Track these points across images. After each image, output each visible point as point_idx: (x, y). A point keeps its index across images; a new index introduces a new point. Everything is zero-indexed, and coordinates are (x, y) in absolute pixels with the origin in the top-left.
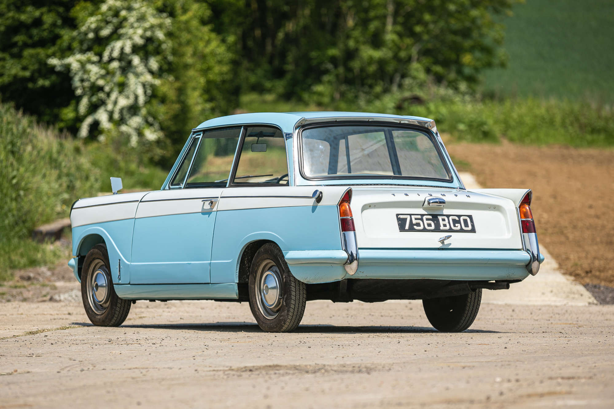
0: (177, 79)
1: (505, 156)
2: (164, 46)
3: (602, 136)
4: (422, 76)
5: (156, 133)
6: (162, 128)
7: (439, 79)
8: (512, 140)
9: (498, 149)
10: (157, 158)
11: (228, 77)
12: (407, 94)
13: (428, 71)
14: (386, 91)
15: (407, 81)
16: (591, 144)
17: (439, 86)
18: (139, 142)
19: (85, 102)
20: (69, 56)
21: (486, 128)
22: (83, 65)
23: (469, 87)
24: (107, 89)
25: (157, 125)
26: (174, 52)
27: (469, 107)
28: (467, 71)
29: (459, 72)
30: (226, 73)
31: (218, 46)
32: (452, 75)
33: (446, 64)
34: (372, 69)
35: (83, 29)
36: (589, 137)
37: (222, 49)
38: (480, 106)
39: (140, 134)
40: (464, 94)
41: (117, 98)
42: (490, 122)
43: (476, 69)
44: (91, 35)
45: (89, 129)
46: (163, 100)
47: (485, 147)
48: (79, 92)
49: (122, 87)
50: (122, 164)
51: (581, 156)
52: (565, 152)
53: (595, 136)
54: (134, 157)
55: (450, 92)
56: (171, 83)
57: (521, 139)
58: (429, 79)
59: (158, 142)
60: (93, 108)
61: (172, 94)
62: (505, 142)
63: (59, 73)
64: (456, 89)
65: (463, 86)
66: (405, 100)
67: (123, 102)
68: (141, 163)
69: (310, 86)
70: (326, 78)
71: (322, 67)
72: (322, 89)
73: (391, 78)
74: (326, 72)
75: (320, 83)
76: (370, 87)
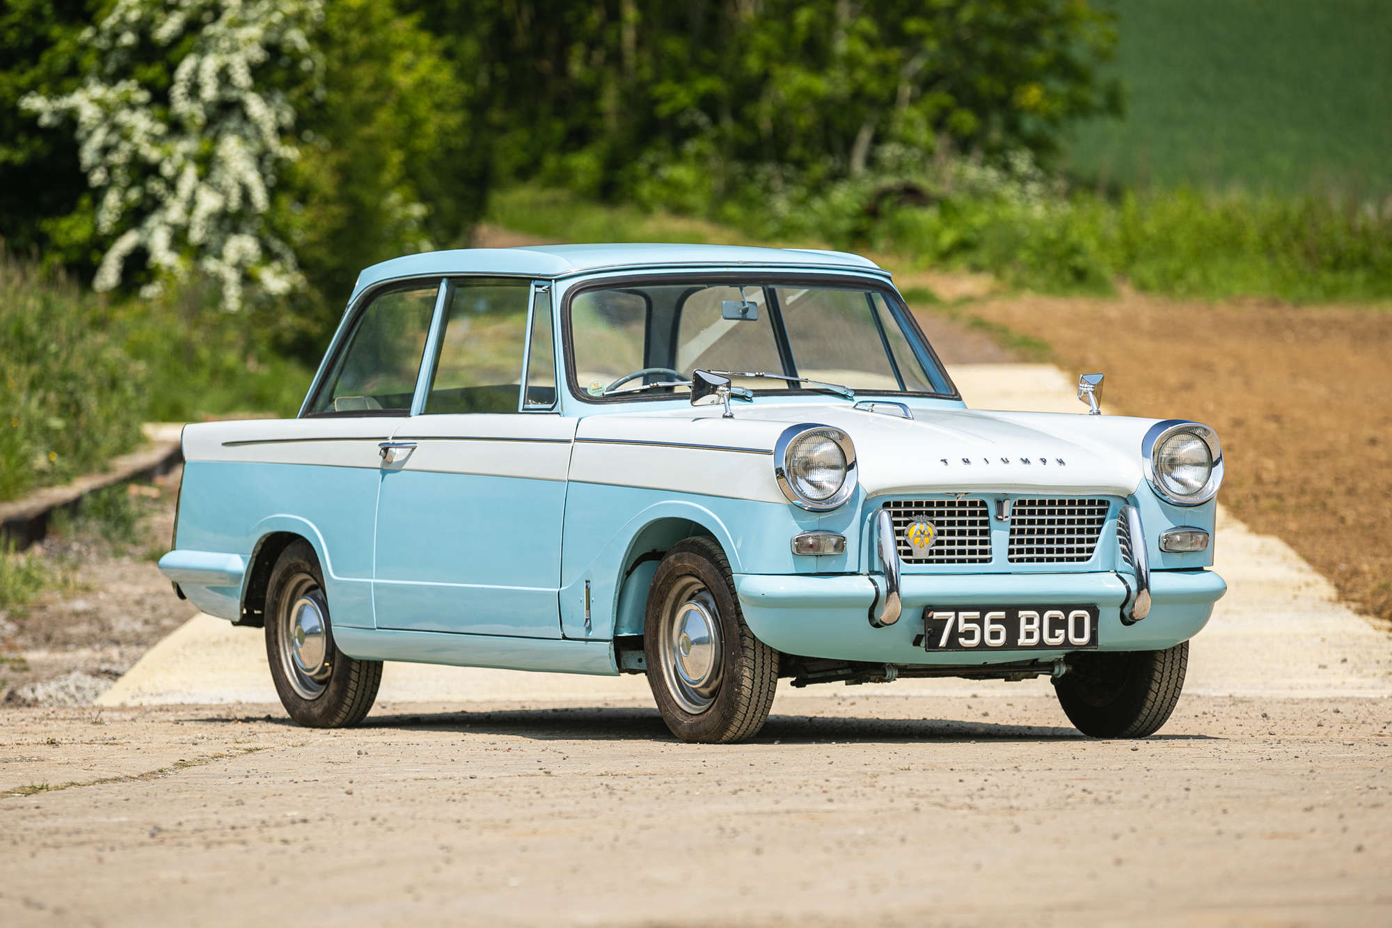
0: (337, 143)
1: (1131, 324)
2: (306, 65)
3: (1360, 276)
4: (923, 136)
5: (285, 277)
6: (302, 265)
7: (963, 145)
8: (1143, 287)
9: (1112, 310)
10: (288, 337)
11: (460, 142)
12: (889, 181)
13: (938, 123)
14: (838, 176)
15: (889, 151)
16: (1332, 294)
17: (965, 161)
18: (244, 300)
19: (112, 199)
20: (72, 91)
21: (1079, 261)
22: (108, 111)
23: (1038, 163)
24: (168, 170)
25: (290, 258)
26: (330, 81)
27: (1038, 211)
28: (1031, 125)
29: (1012, 128)
30: (456, 133)
31: (436, 68)
32: (996, 135)
34: (805, 121)
35: (109, 22)
36: (1327, 278)
37: (445, 76)
38: (1064, 209)
39: (248, 279)
40: (1023, 180)
41: (194, 193)
42: (1091, 244)
43: (1052, 120)
44: (128, 39)
45: (120, 267)
46: (303, 197)
47: (1080, 305)
48: (98, 178)
49: (207, 164)
50: (204, 353)
51: (1310, 322)
52: (1272, 313)
53: (1342, 277)
54: (232, 335)
55: (992, 174)
56: (324, 154)
57: (1168, 284)
58: (941, 142)
59: (292, 297)
60: (135, 216)
61: (326, 183)
62: (1127, 290)
63: (48, 132)
64: (1007, 167)
65: (1022, 162)
66: (884, 194)
67: (209, 202)
68: (248, 349)
69: (654, 168)
70: (691, 147)
71: (684, 121)
72: (682, 173)
73: (849, 143)
74: (692, 131)
75: (678, 158)
76: (800, 164)
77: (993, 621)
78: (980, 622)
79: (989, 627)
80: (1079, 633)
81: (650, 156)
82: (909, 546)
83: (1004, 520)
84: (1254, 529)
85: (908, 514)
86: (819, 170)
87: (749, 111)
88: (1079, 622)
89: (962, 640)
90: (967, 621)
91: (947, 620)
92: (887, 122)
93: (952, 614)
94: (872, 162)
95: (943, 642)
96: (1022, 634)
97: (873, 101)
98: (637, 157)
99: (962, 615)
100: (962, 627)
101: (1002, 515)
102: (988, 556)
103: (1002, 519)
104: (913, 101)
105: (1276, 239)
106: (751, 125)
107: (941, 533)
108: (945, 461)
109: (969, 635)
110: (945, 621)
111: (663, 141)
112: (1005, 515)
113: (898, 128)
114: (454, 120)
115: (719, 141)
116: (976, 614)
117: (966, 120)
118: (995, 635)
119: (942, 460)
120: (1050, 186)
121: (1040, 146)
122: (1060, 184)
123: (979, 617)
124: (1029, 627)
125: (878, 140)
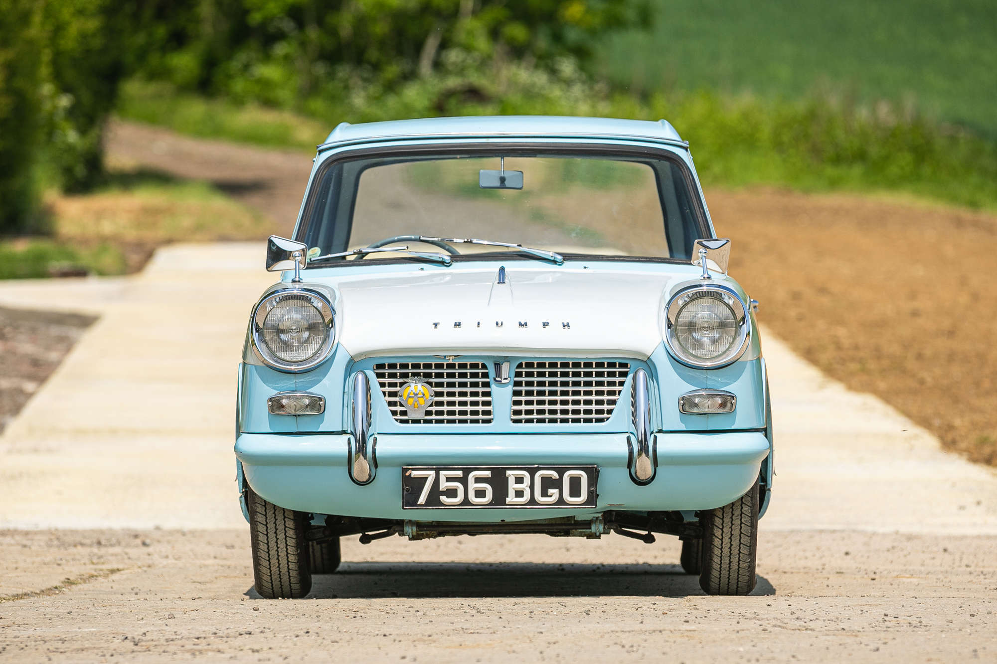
4: (482, 44)
7: (517, 52)
11: (97, 43)
12: (453, 82)
13: (494, 33)
14: (410, 76)
15: (453, 56)
17: (518, 65)
23: (582, 68)
28: (573, 35)
29: (557, 38)
30: (94, 35)
32: (543, 42)
33: (529, 18)
34: (380, 28)
38: (607, 109)
40: (569, 82)
43: (593, 33)
51: (821, 209)
53: (842, 171)
55: (541, 79)
58: (498, 50)
64: (553, 72)
65: (567, 67)
66: (450, 94)
69: (247, 67)
70: (281, 49)
71: (271, 29)
72: (270, 72)
73: (418, 48)
74: (280, 36)
75: (267, 58)
76: (376, 67)
77: (478, 480)
78: (464, 481)
79: (473, 486)
80: (575, 490)
81: (242, 57)
82: (404, 407)
84: (850, 388)
86: (393, 70)
87: (332, 19)
88: (575, 483)
89: (443, 499)
90: (449, 479)
91: (427, 478)
92: (449, 30)
93: (433, 473)
94: (438, 65)
95: (422, 499)
96: (511, 493)
97: (438, 13)
98: (230, 58)
99: (442, 473)
100: (444, 485)
104: (475, 13)
105: (786, 138)
106: (333, 32)
107: (440, 395)
109: (452, 493)
110: (425, 479)
111: (254, 43)
113: (461, 36)
114: (92, 24)
115: (303, 44)
116: (459, 473)
117: (517, 32)
118: (480, 493)
120: (591, 88)
121: (581, 53)
122: (600, 86)
123: (462, 476)
124: (519, 486)
125: (444, 45)
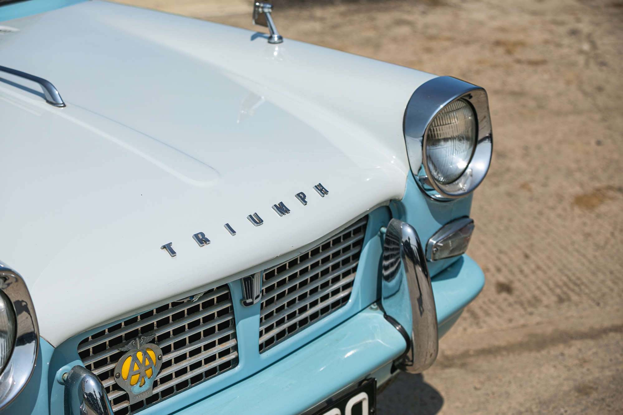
82: (122, 390)
83: (255, 302)
85: (114, 343)
101: (252, 298)
102: (232, 356)
103: (252, 303)
107: (166, 350)
108: (168, 247)
112: (255, 296)
119: (164, 247)
